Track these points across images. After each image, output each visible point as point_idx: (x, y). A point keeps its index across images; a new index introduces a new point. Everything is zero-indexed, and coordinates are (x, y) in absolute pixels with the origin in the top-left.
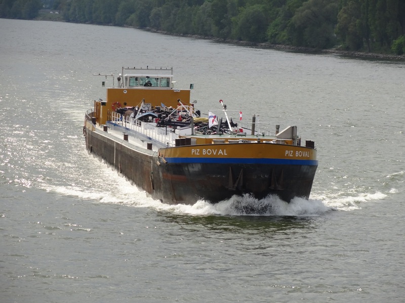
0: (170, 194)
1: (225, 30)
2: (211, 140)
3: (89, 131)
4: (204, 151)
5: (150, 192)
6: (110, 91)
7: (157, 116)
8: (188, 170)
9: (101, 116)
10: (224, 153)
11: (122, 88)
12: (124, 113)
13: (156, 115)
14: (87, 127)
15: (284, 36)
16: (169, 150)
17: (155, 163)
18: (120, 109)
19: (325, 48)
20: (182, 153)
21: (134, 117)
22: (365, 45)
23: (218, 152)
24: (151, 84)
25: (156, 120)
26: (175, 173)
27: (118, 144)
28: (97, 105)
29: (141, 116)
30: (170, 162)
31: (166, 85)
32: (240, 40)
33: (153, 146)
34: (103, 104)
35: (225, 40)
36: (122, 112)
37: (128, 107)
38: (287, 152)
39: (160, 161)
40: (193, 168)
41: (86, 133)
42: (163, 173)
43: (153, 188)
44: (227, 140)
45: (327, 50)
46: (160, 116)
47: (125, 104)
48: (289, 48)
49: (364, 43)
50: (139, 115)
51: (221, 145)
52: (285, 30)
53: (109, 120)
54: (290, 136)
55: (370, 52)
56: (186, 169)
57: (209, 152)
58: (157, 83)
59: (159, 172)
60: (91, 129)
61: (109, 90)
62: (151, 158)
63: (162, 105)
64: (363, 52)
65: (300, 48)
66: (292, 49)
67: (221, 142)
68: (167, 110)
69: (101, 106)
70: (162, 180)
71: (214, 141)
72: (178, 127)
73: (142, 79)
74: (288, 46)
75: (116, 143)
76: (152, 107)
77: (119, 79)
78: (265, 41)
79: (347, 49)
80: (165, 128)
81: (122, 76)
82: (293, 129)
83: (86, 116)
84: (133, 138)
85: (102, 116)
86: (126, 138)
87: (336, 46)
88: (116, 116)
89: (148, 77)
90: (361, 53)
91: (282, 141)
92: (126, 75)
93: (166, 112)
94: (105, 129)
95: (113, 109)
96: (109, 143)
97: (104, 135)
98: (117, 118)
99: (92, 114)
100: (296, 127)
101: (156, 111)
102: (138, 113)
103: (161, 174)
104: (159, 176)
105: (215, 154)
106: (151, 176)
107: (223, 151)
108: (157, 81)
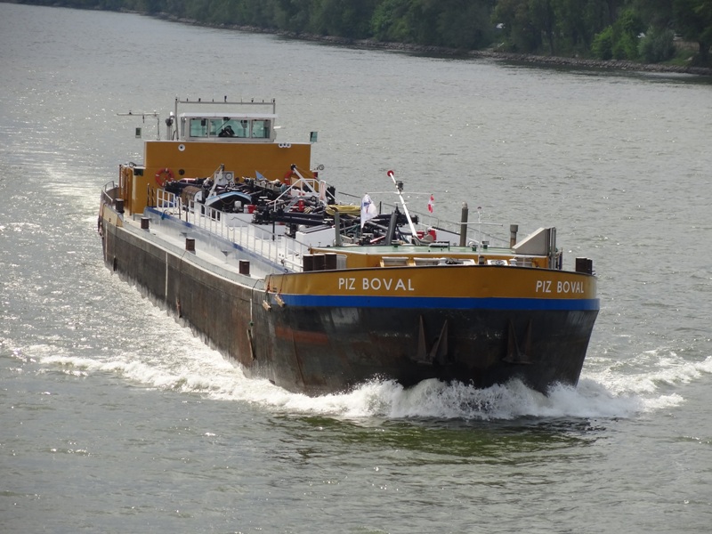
0: (292, 370)
1: (299, 17)
2: (378, 258)
3: (111, 226)
4: (365, 281)
5: (246, 364)
6: (152, 148)
7: (249, 199)
8: (332, 321)
9: (134, 197)
10: (407, 287)
11: (175, 140)
12: (181, 191)
13: (247, 196)
14: (106, 218)
15: (403, 27)
16: (290, 280)
17: (257, 304)
18: (173, 184)
19: (474, 47)
20: (318, 286)
21: (203, 201)
22: (546, 44)
23: (394, 284)
24: (232, 132)
25: (249, 208)
26: (301, 327)
27: (175, 258)
28: (126, 174)
29: (218, 199)
30: (292, 304)
31: (262, 134)
32: (325, 33)
33: (251, 266)
34: (138, 172)
35: (298, 34)
36: (177, 189)
37: (187, 179)
38: (539, 284)
39: (269, 301)
40: (342, 316)
41: (104, 230)
42: (276, 324)
43: (255, 356)
44: (411, 257)
45: (479, 53)
46: (255, 199)
47: (182, 173)
48: (411, 49)
49: (544, 40)
50: (213, 198)
51: (399, 269)
52: (404, 17)
53: (151, 206)
54: (542, 249)
55: (553, 55)
56: (327, 319)
57: (376, 284)
58: (245, 131)
59: (266, 324)
60: (114, 222)
61: (150, 145)
62: (249, 292)
63: (259, 176)
64: (541, 55)
65: (430, 48)
66: (417, 50)
67: (398, 261)
68: (268, 187)
69: (134, 177)
70: (273, 340)
71: (385, 261)
72: (301, 226)
73: (214, 121)
74: (409, 45)
75: (169, 255)
76: (237, 179)
77: (169, 123)
78: (370, 36)
79: (514, 49)
80: (270, 227)
81: (175, 117)
82: (549, 234)
83: (104, 197)
84: (204, 244)
85: (137, 196)
86: (190, 246)
87: (494, 44)
88: (166, 199)
89: (226, 119)
90: (539, 58)
91: (527, 260)
92: (183, 115)
93: (267, 190)
94: (145, 225)
95: (158, 182)
96: (154, 254)
97: (141, 236)
98: (169, 202)
99: (115, 192)
100: (554, 230)
101: (244, 187)
102: (211, 192)
103: (271, 328)
104: (268, 331)
105: (388, 288)
106: (249, 331)
107: (406, 284)
108: (245, 127)
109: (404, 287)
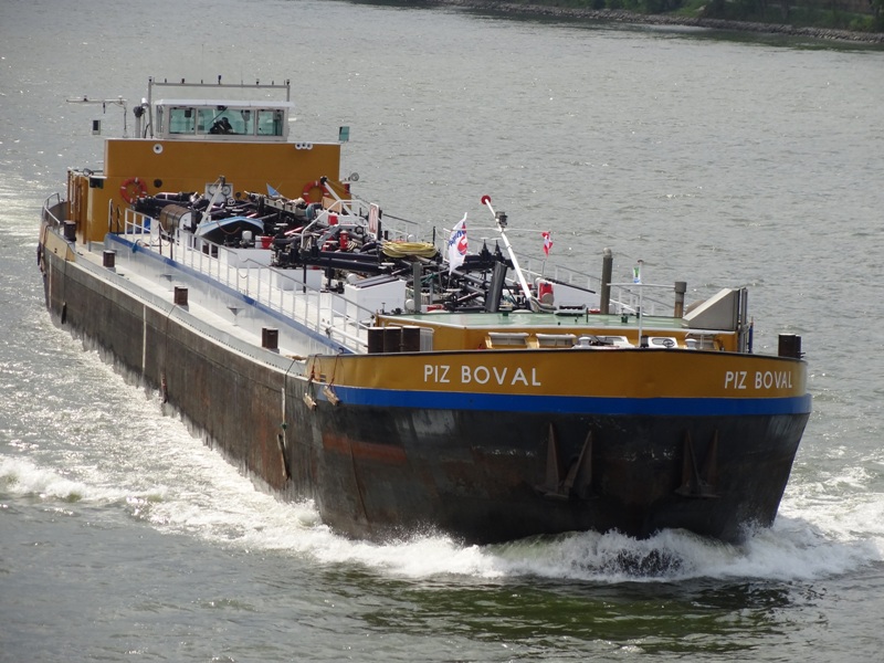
0: (349, 498)
2: (482, 334)
3: (58, 259)
4: (465, 371)
6: (116, 149)
7: (262, 226)
8: (412, 430)
9: (89, 216)
10: (530, 380)
11: (148, 138)
13: (257, 222)
14: (50, 247)
17: (294, 397)
18: (146, 201)
20: (391, 375)
21: (193, 229)
23: (510, 376)
24: (228, 127)
25: (263, 241)
26: (365, 437)
28: (78, 185)
29: (216, 226)
30: (350, 402)
31: (271, 130)
33: (280, 337)
34: (96, 183)
36: (151, 209)
37: (165, 194)
38: (729, 377)
39: (314, 395)
40: (428, 423)
41: (46, 264)
42: (324, 430)
43: (289, 474)
44: (532, 333)
47: (158, 184)
50: (207, 225)
51: (514, 353)
53: (115, 232)
54: (728, 321)
56: (406, 426)
57: (482, 375)
59: (308, 428)
60: (61, 254)
61: (112, 145)
62: (281, 378)
63: (271, 191)
69: (91, 190)
70: (319, 453)
71: (493, 339)
75: (148, 308)
76: (238, 195)
77: (139, 112)
81: (148, 105)
82: (737, 299)
83: (45, 216)
85: (94, 217)
86: (181, 297)
88: (139, 223)
89: (221, 108)
92: (161, 102)
94: (109, 261)
95: (125, 197)
96: (123, 305)
97: (103, 277)
99: (61, 209)
100: (745, 293)
102: (205, 215)
103: (317, 435)
104: (311, 439)
105: (500, 382)
106: (281, 437)
107: (528, 375)
108: (246, 119)
109: (526, 380)
